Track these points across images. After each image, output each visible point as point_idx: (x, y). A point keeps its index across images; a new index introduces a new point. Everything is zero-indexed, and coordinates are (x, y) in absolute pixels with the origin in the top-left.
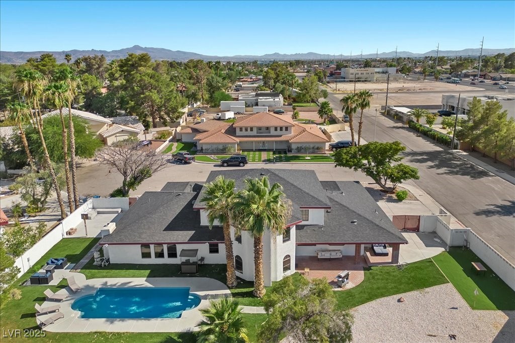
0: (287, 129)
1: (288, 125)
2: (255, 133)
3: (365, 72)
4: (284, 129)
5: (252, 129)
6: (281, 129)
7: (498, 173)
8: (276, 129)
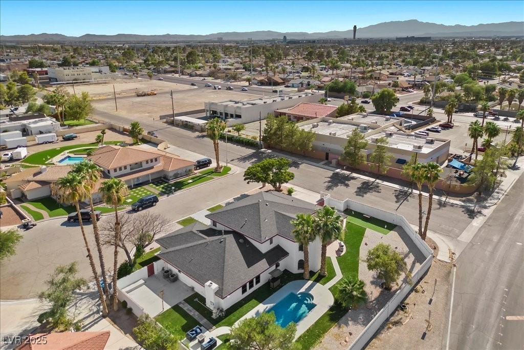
0: (156, 160)
1: (157, 156)
2: (128, 170)
3: (81, 73)
4: (154, 160)
5: (125, 168)
6: (152, 161)
7: (303, 161)
8: (147, 162)
